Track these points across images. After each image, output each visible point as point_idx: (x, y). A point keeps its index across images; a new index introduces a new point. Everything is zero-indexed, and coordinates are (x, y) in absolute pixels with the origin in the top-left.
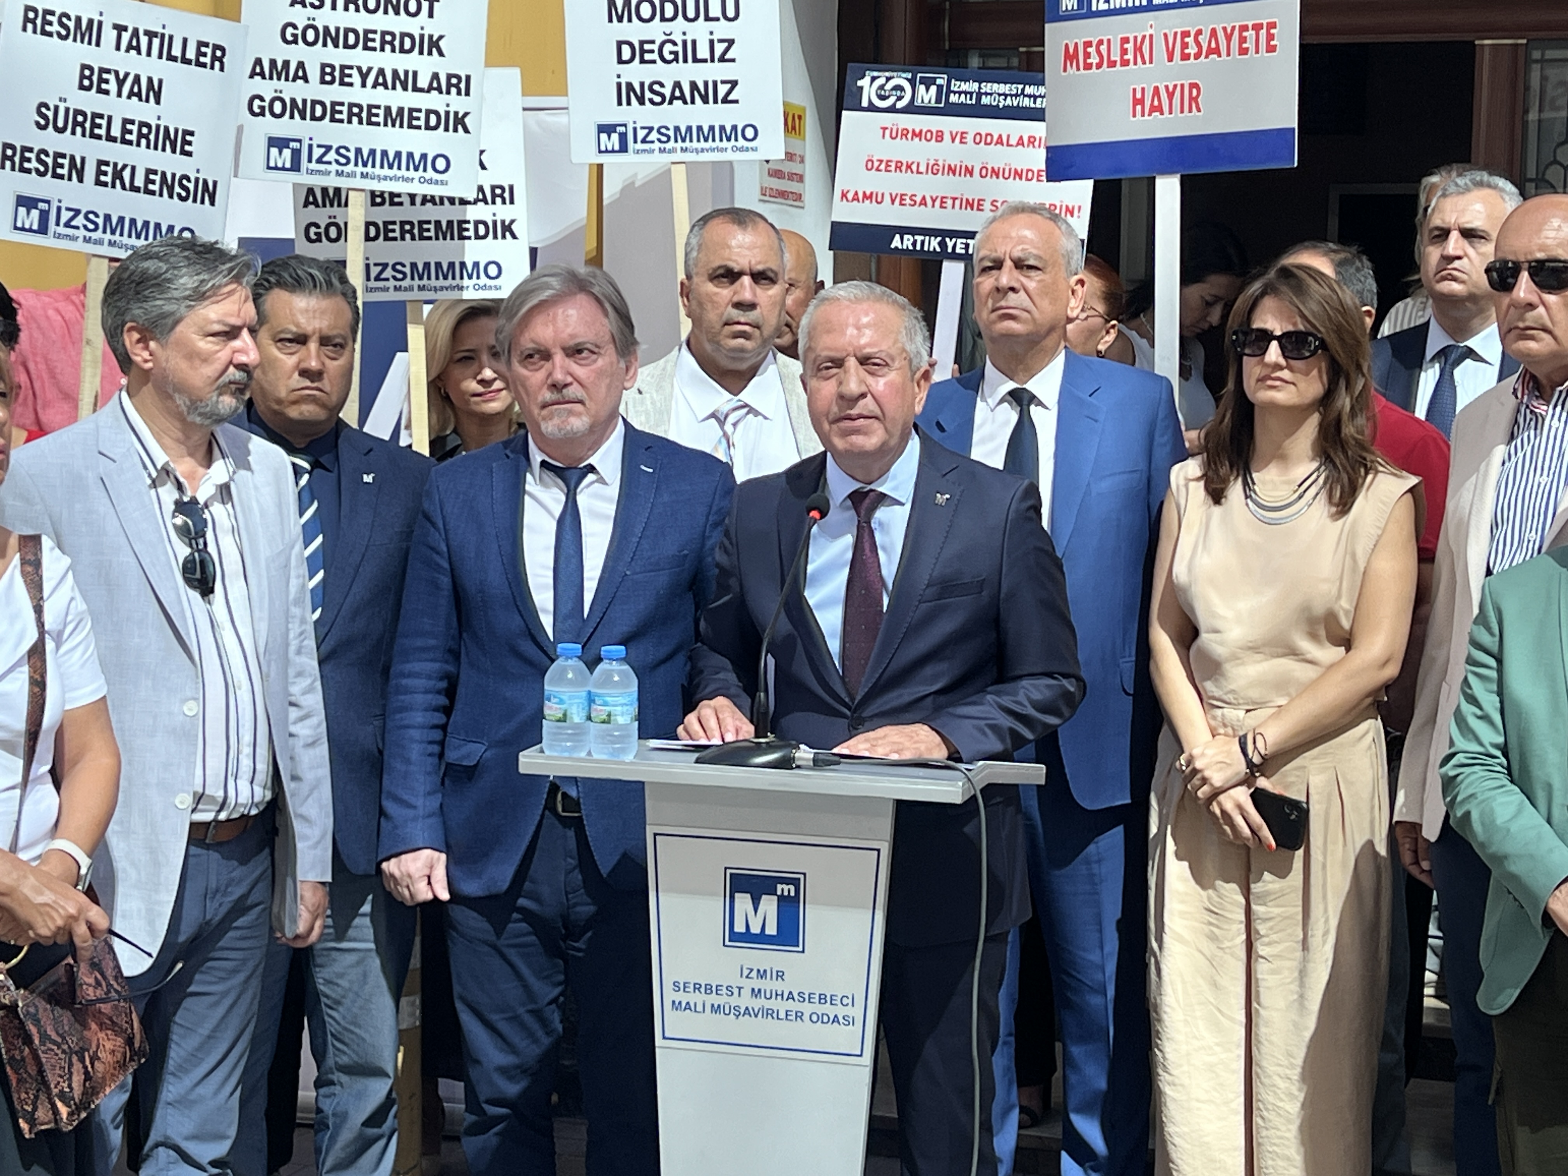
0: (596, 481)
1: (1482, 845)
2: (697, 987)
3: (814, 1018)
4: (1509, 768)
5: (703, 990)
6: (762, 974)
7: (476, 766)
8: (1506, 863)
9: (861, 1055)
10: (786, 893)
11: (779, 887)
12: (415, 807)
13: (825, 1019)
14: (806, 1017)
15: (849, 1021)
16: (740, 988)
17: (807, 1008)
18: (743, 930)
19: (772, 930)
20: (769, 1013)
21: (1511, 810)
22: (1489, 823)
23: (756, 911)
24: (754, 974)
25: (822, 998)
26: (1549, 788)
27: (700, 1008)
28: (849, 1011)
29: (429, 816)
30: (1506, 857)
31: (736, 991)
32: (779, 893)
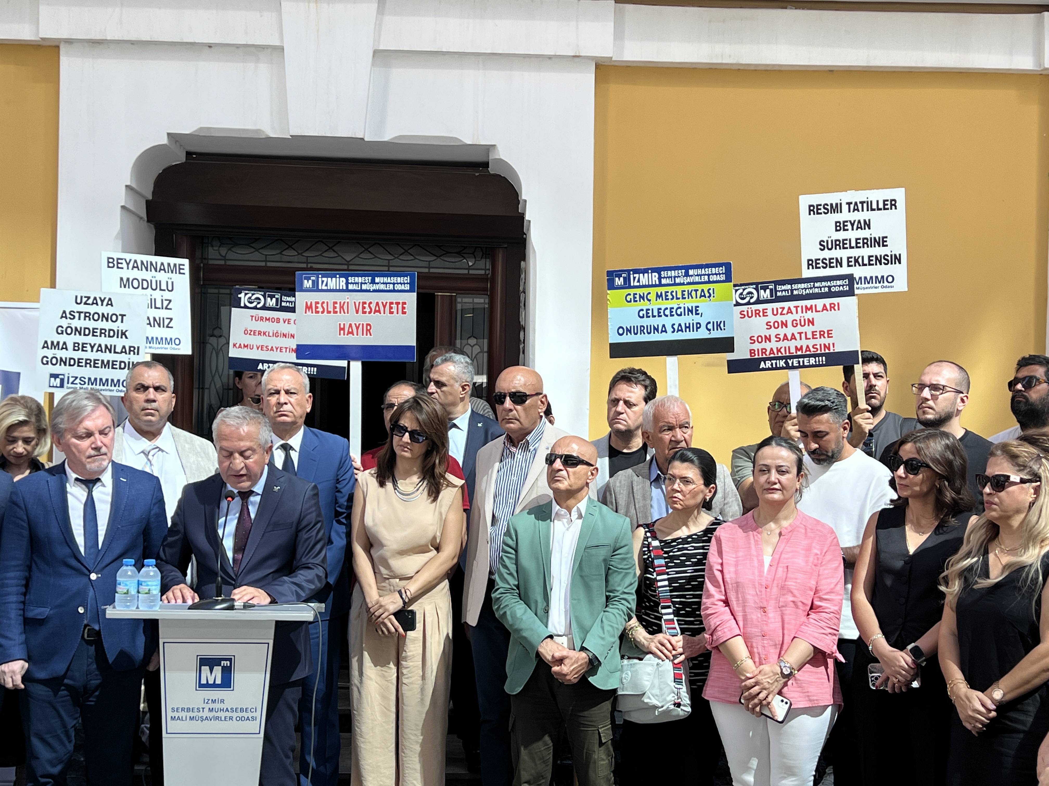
0: (101, 486)
1: (511, 626)
2: (183, 709)
3: (238, 719)
4: (519, 594)
5: (186, 710)
6: (214, 701)
7: (45, 619)
8: (521, 632)
9: (259, 733)
10: (225, 665)
11: (222, 662)
12: (15, 640)
13: (243, 719)
14: (234, 719)
15: (254, 719)
16: (203, 708)
17: (235, 715)
18: (205, 682)
19: (219, 681)
20: (217, 718)
21: (523, 611)
22: (514, 616)
23: (211, 673)
24: (210, 702)
25: (242, 710)
26: (536, 602)
27: (184, 719)
28: (254, 714)
29: (21, 644)
30: (521, 630)
31: (201, 710)
32: (222, 665)
